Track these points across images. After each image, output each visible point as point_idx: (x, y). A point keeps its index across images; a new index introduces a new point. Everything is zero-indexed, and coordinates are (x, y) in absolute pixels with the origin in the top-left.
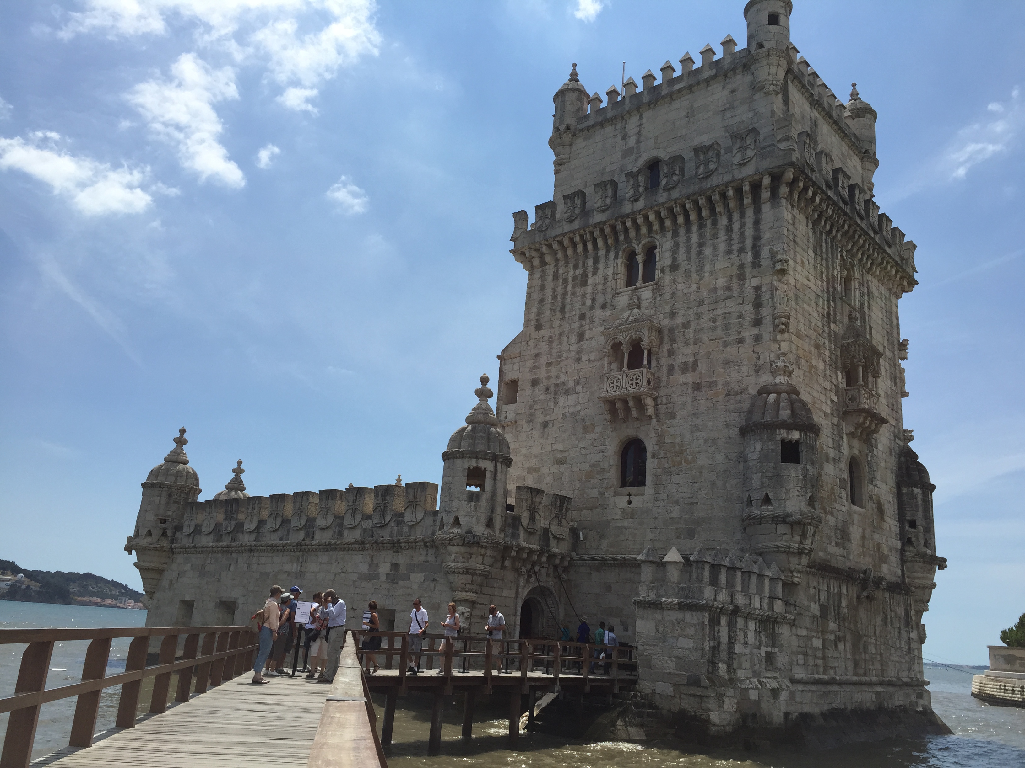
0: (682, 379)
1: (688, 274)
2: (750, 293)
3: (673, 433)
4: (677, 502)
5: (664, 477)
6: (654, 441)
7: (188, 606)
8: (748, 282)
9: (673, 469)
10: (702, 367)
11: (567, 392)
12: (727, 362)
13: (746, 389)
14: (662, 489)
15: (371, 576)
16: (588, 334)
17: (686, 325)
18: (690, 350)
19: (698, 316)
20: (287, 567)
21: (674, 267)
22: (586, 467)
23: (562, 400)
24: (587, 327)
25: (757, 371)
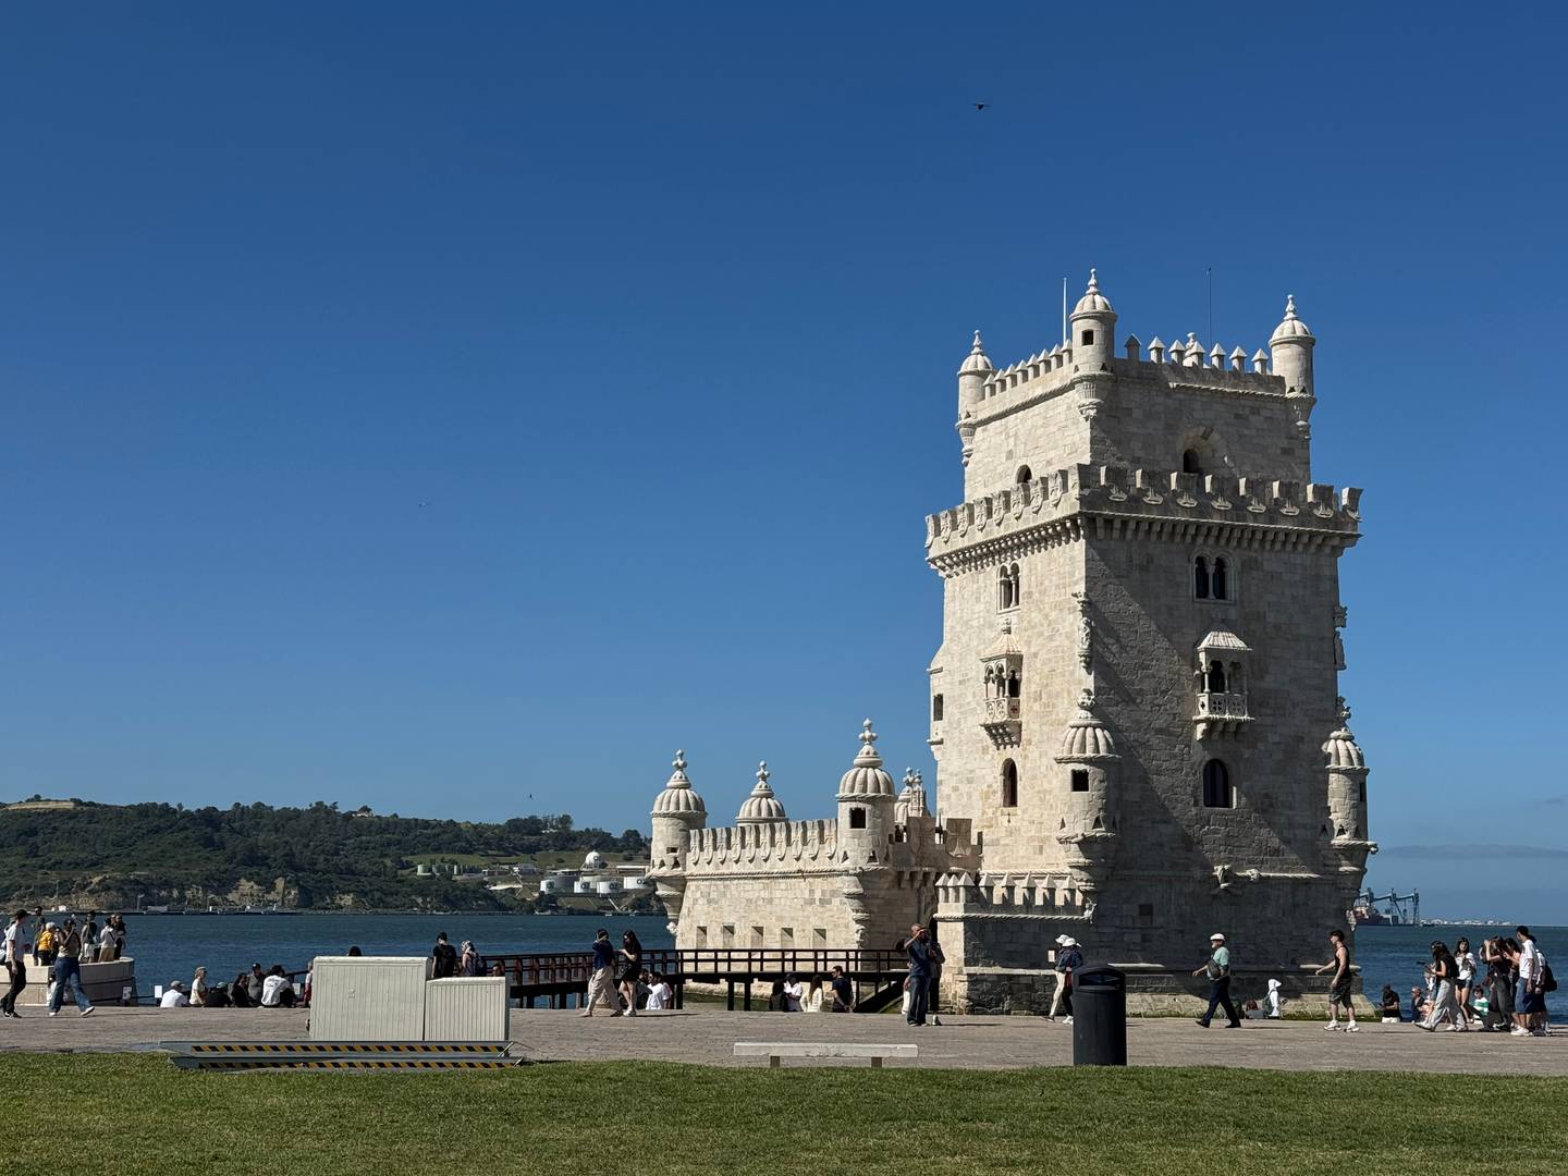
0: (1035, 707)
1: (1037, 603)
3: (1031, 758)
6: (1020, 763)
7: (703, 930)
8: (1067, 617)
10: (1044, 696)
12: (1057, 694)
14: (1026, 809)
15: (811, 902)
17: (1035, 655)
18: (1038, 679)
19: (1042, 646)
20: (762, 894)
21: (1030, 594)
22: (985, 787)
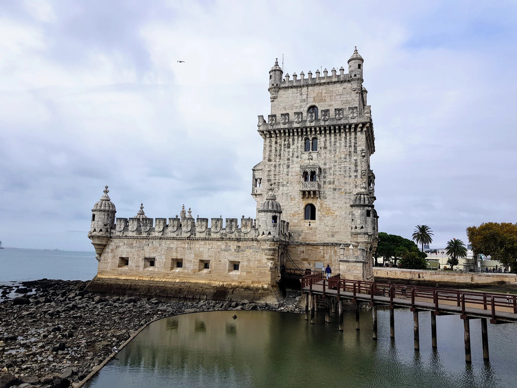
0: (329, 186)
1: (330, 151)
2: (353, 161)
3: (326, 203)
4: (328, 226)
5: (323, 218)
6: (319, 205)
8: (352, 158)
9: (326, 215)
10: (336, 183)
11: (283, 185)
12: (345, 183)
13: (352, 192)
14: (322, 221)
15: (227, 250)
16: (291, 166)
17: (330, 168)
18: (332, 177)
19: (335, 166)
20: (182, 246)
21: (325, 148)
22: (293, 212)
23: (281, 188)
24: (290, 164)
25: (356, 187)
